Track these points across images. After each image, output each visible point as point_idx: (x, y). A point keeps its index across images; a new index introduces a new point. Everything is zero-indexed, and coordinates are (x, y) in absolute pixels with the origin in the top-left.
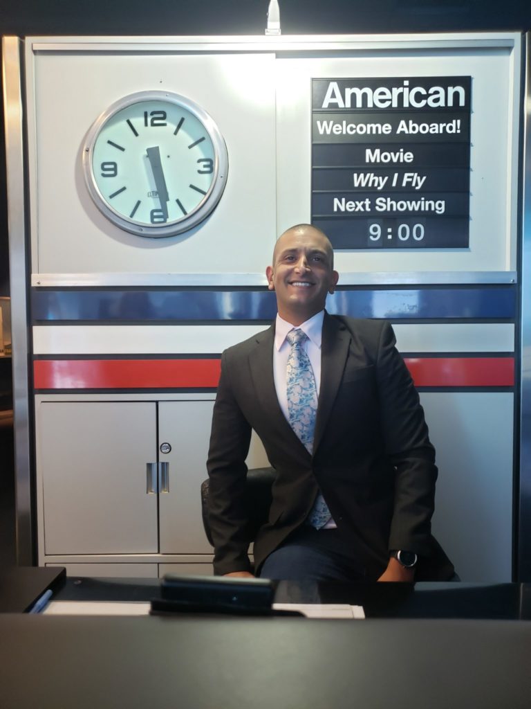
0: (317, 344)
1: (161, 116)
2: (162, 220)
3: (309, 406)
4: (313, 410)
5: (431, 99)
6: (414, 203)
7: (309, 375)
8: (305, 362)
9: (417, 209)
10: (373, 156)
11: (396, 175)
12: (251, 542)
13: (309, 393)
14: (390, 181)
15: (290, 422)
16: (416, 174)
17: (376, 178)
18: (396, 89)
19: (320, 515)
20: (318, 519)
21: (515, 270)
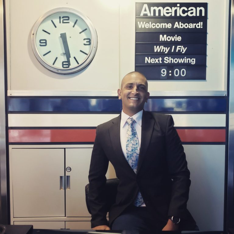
0: (140, 125)
1: (67, 18)
2: (67, 66)
3: (136, 152)
4: (137, 154)
5: (189, 12)
6: (181, 59)
7: (136, 139)
8: (135, 133)
9: (183, 62)
10: (163, 38)
11: (173, 47)
12: (108, 212)
13: (136, 146)
14: (171, 49)
15: (127, 159)
16: (182, 46)
17: (164, 48)
18: (174, 8)
19: (139, 200)
20: (138, 202)
21: (226, 90)
